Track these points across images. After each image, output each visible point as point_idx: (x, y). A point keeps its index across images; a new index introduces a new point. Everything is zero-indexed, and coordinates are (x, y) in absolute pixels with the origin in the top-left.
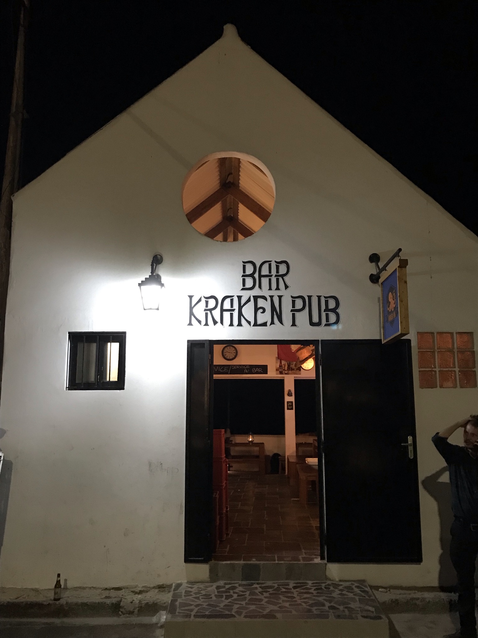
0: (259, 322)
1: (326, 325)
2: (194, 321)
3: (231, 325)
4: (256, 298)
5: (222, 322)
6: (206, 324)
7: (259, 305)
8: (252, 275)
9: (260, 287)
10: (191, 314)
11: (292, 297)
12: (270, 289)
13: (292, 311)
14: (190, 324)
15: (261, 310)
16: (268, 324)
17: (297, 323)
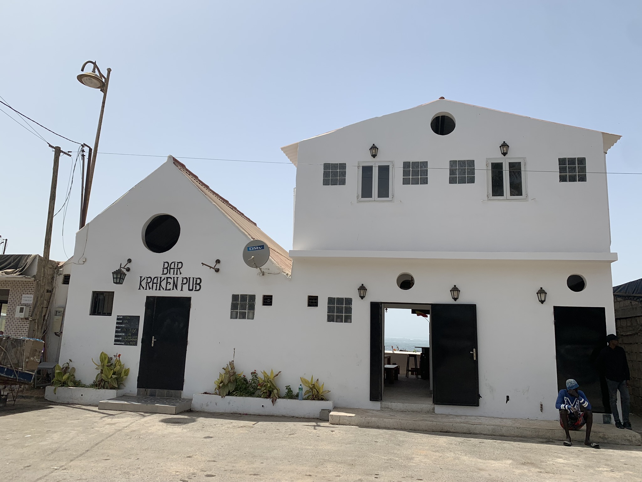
0: (167, 289)
1: (195, 290)
2: (141, 288)
3: (156, 290)
4: (167, 278)
5: (152, 289)
6: (146, 289)
7: (168, 281)
8: (167, 268)
9: (170, 273)
10: (141, 284)
11: (182, 278)
12: (174, 274)
13: (182, 284)
14: (140, 289)
15: (169, 284)
16: (171, 290)
17: (183, 289)
